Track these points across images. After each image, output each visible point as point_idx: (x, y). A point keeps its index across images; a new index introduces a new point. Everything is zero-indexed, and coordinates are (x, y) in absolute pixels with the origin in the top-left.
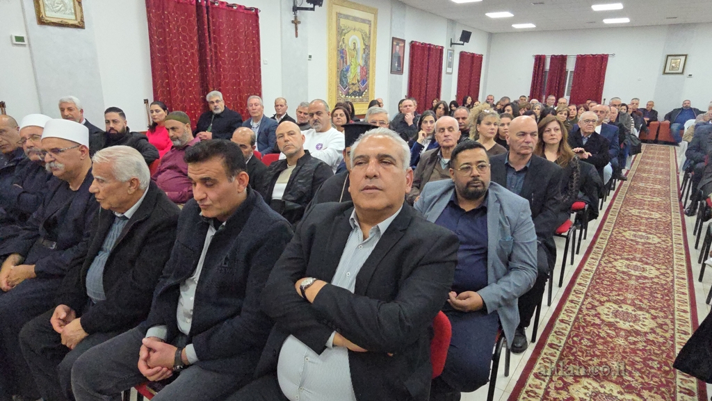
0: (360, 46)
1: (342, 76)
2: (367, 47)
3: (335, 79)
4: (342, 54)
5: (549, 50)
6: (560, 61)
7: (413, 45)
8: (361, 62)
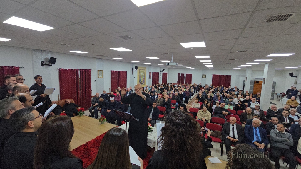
0: (143, 74)
1: (140, 80)
2: (144, 74)
3: (139, 81)
4: (140, 76)
5: (181, 72)
6: (183, 74)
7: (153, 73)
8: (143, 77)
